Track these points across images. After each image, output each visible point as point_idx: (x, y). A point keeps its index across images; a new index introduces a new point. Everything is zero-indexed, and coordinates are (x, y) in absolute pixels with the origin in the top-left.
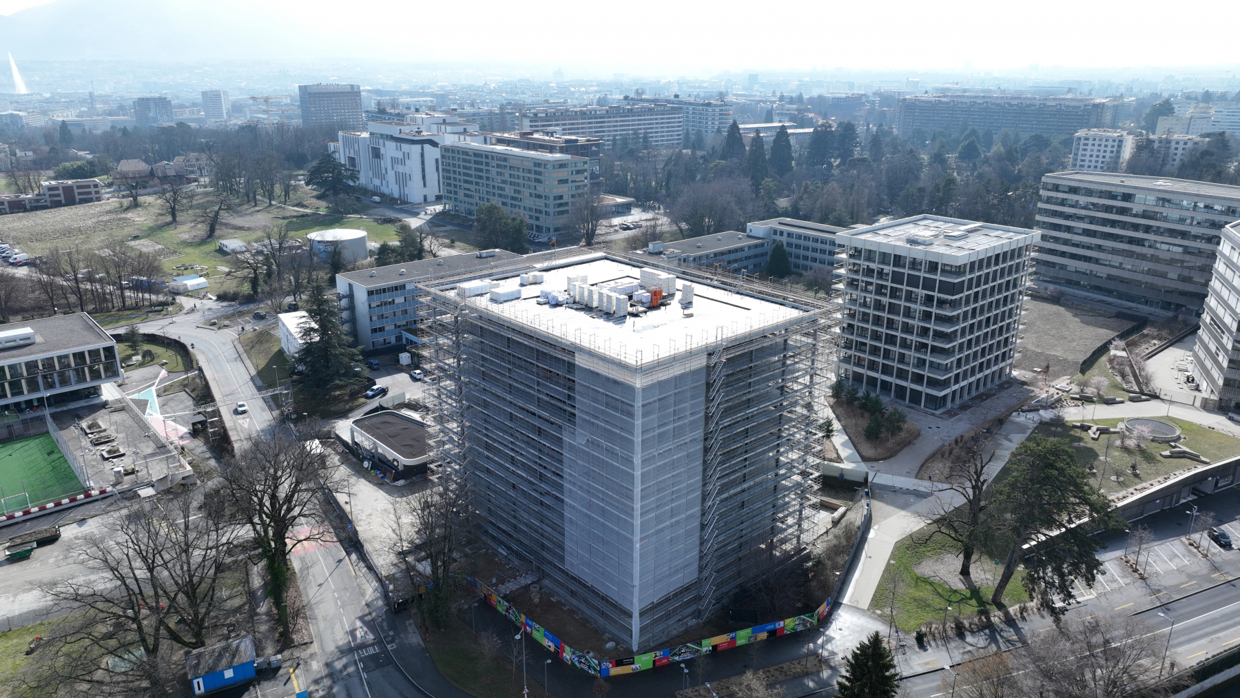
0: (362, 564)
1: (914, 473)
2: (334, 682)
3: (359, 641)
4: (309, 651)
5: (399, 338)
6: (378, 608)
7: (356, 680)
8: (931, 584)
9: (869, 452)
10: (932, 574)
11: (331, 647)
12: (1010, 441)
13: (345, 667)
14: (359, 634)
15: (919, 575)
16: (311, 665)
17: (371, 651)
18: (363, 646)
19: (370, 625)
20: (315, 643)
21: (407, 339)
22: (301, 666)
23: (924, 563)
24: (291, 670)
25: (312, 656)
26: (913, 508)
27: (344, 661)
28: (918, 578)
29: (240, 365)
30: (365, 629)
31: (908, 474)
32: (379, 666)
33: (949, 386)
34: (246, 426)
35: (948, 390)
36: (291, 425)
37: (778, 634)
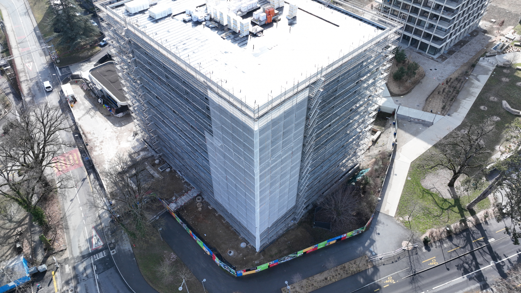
0: (97, 183)
1: (422, 106)
2: (78, 283)
3: (94, 247)
4: (64, 257)
6: (106, 219)
7: (92, 280)
8: (431, 194)
9: (396, 90)
10: (432, 186)
11: (77, 253)
12: (479, 80)
13: (85, 269)
14: (94, 241)
15: (424, 187)
16: (65, 269)
17: (101, 255)
18: (96, 251)
19: (101, 233)
20: (68, 249)
22: (59, 269)
23: (427, 178)
24: (53, 273)
25: (66, 260)
26: (421, 135)
27: (85, 264)
28: (424, 190)
29: (28, 18)
30: (98, 236)
31: (418, 107)
32: (106, 268)
33: (445, 41)
34: (31, 68)
35: (444, 44)
36: (58, 68)
37: (342, 240)
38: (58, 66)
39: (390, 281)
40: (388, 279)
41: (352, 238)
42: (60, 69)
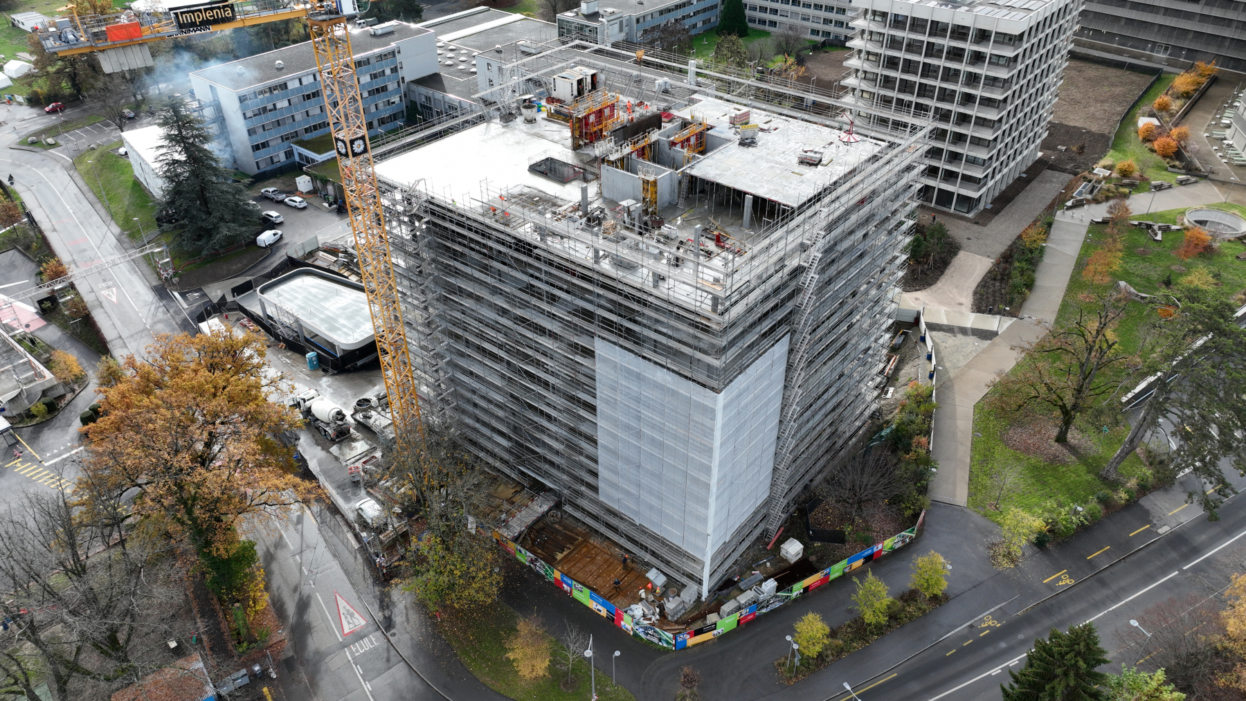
1: (969, 304)
4: (283, 656)
5: (289, 154)
21: (300, 154)
33: (985, 184)
34: (114, 299)
35: (984, 189)
36: (176, 294)
37: (874, 557)
38: (176, 290)
39: (990, 623)
40: (984, 622)
41: (895, 553)
42: (183, 295)
